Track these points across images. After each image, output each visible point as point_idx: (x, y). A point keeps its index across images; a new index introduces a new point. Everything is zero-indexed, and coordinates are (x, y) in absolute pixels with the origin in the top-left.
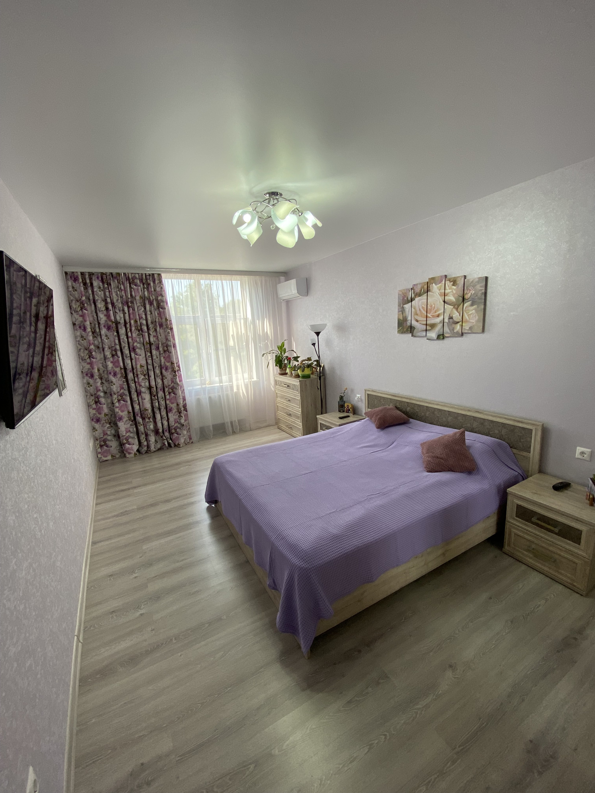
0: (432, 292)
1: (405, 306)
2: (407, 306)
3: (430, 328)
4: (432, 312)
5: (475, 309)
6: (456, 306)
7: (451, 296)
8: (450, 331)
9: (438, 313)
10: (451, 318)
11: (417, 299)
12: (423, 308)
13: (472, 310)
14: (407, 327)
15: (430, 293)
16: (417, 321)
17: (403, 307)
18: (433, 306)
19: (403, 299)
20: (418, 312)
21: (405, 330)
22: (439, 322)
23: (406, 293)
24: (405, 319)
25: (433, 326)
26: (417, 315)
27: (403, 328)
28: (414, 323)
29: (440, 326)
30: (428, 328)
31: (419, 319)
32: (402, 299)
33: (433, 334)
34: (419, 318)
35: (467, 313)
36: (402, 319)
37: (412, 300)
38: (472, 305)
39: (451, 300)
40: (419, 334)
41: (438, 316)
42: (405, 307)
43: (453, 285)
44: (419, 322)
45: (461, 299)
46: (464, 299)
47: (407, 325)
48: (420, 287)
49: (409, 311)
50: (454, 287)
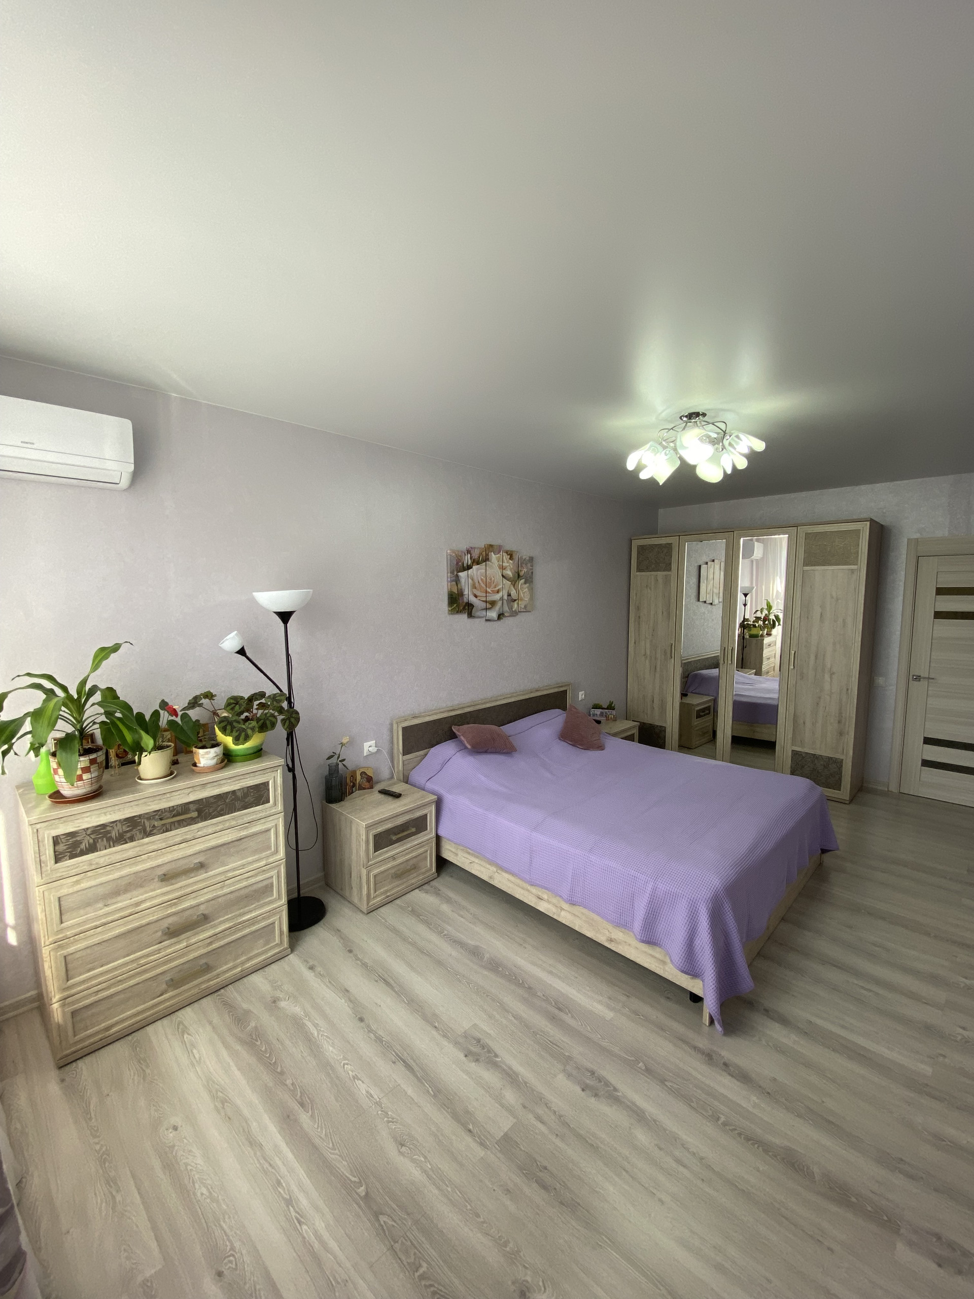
0: (491, 562)
1: (460, 574)
2: (462, 575)
3: (491, 606)
4: (492, 587)
5: (528, 587)
6: (513, 583)
7: (509, 570)
8: (509, 610)
9: (497, 589)
10: (509, 595)
11: (475, 567)
12: (482, 579)
13: (525, 589)
14: (464, 604)
15: (489, 563)
16: (476, 596)
17: (457, 576)
18: (493, 579)
19: (457, 563)
20: (477, 585)
21: (461, 608)
22: (499, 599)
23: (460, 556)
24: (461, 594)
25: (493, 603)
26: (476, 588)
27: (458, 606)
28: (472, 599)
29: (500, 604)
30: (489, 606)
31: (477, 595)
32: (455, 563)
33: (493, 614)
34: (478, 593)
35: (522, 591)
36: (457, 593)
37: (469, 567)
38: (525, 583)
39: (509, 575)
40: (478, 614)
41: (498, 592)
42: (461, 576)
43: (510, 559)
44: (478, 598)
45: (517, 574)
46: (519, 576)
47: (463, 602)
48: (478, 553)
49: (465, 583)
50: (511, 561)
